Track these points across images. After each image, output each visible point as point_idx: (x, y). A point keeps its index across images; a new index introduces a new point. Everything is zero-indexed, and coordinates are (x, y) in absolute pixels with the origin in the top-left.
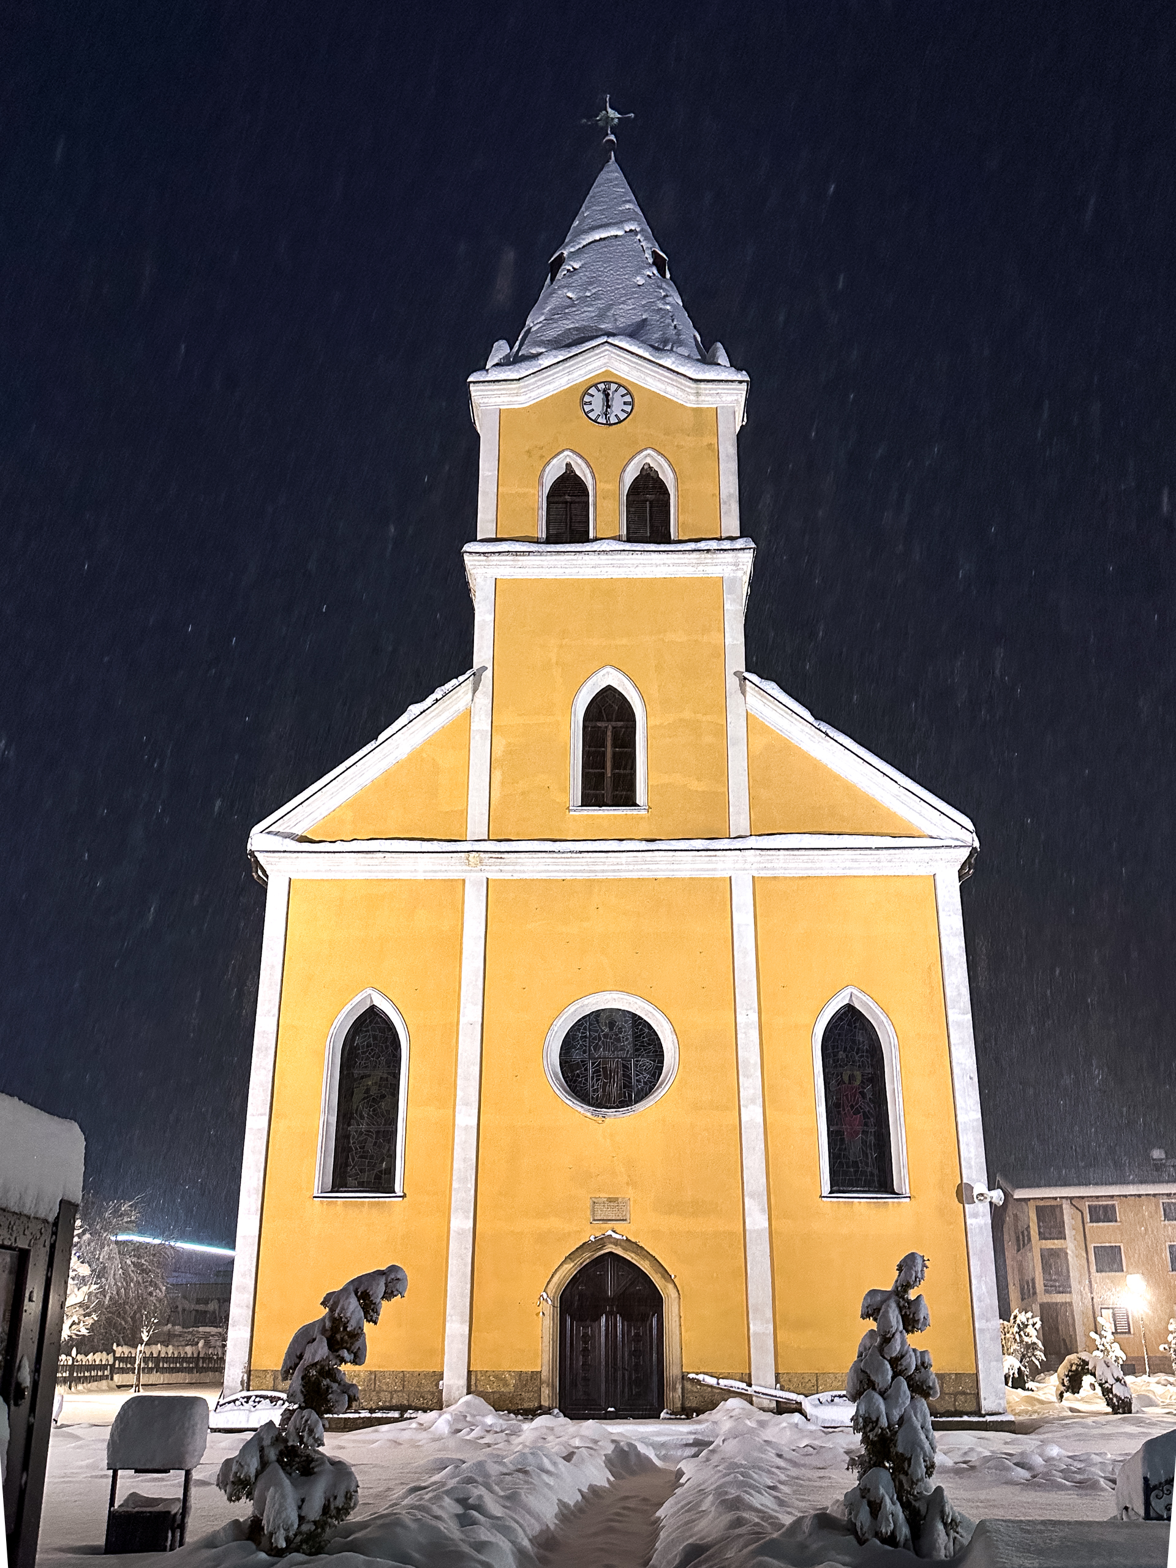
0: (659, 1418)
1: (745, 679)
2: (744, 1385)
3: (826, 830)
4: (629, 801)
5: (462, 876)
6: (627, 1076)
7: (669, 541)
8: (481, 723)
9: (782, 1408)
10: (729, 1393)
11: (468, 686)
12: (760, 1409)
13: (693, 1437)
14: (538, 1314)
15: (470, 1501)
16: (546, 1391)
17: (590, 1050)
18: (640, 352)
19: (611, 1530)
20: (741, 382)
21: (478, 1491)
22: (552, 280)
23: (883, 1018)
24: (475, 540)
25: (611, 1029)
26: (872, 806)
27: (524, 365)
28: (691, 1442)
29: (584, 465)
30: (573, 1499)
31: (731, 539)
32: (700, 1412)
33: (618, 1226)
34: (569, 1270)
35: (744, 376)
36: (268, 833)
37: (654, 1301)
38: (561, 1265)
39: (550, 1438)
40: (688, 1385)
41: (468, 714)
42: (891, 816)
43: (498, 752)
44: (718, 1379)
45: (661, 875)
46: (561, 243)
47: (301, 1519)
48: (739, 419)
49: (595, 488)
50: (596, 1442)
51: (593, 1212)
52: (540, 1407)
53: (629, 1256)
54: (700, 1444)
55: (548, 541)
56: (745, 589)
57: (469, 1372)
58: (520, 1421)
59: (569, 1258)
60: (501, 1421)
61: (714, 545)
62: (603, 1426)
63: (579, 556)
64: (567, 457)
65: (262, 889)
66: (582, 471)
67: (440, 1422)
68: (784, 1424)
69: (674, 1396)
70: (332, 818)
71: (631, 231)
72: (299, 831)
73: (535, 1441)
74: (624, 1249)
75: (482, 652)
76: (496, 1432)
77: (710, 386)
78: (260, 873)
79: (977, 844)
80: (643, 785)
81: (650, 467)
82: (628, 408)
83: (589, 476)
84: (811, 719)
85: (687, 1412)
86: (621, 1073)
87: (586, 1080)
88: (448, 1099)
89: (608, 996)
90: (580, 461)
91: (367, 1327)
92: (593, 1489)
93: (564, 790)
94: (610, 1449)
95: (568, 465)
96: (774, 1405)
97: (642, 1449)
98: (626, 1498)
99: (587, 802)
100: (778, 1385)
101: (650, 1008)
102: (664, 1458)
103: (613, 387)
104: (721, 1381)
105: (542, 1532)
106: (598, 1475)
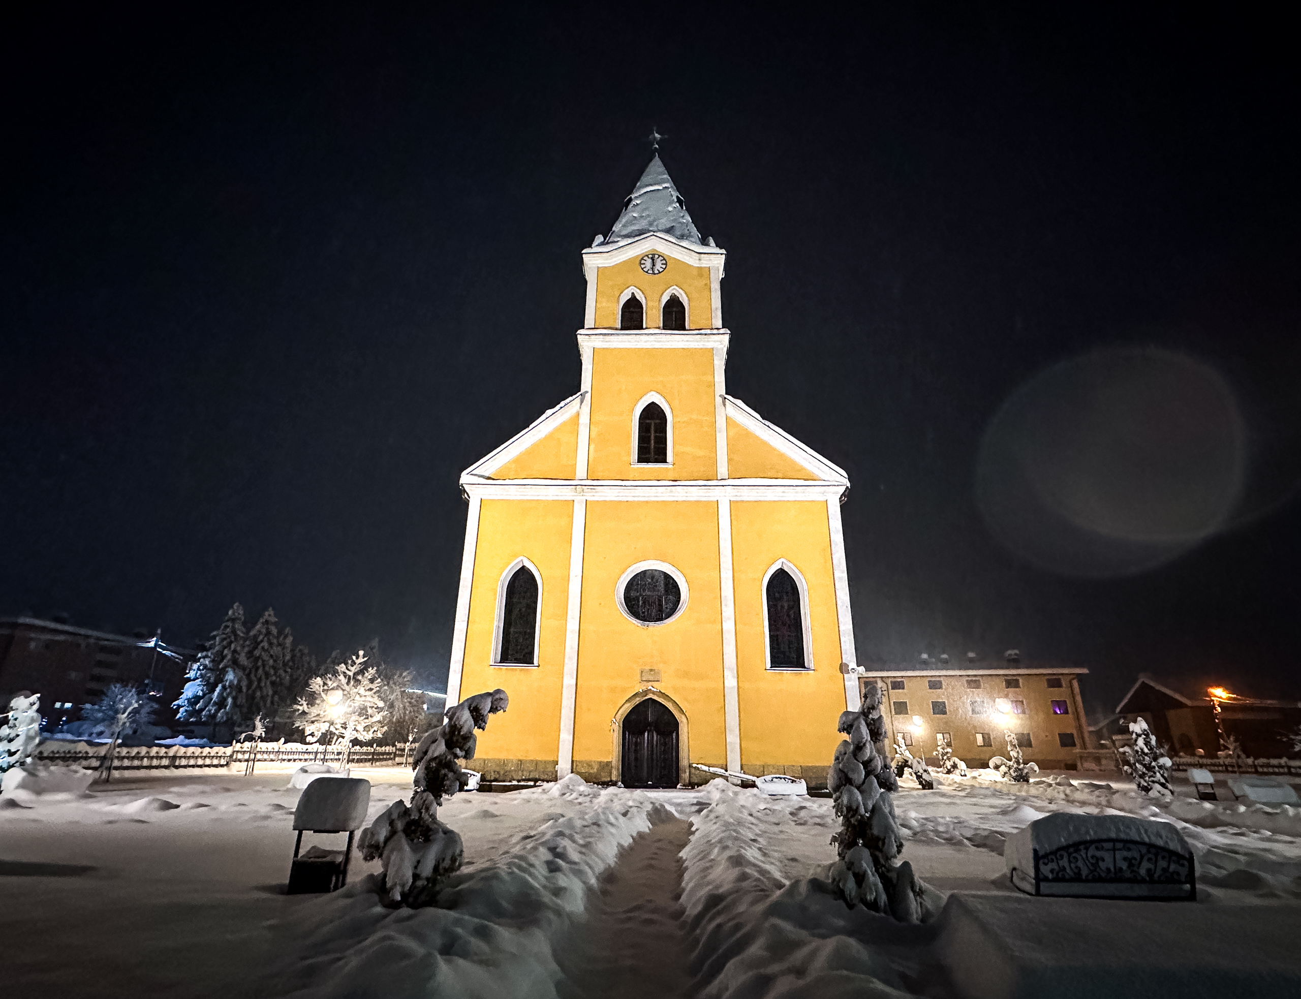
0: (676, 788)
1: (725, 398)
2: (723, 771)
3: (769, 476)
4: (664, 461)
5: (572, 498)
6: (660, 605)
7: (684, 329)
8: (584, 419)
9: (745, 785)
10: (715, 776)
11: (578, 400)
12: (734, 784)
13: (696, 800)
14: (610, 731)
15: (558, 850)
16: (614, 773)
17: (640, 591)
18: (670, 239)
19: (651, 867)
20: (722, 254)
21: (565, 843)
22: (626, 210)
23: (800, 575)
24: (584, 328)
25: (652, 580)
26: (793, 464)
27: (611, 245)
28: (695, 802)
29: (641, 293)
30: (627, 841)
31: (718, 329)
32: (699, 785)
33: (655, 684)
34: (628, 707)
35: (723, 251)
36: (471, 474)
37: (675, 725)
38: (624, 704)
39: (615, 800)
40: (693, 771)
41: (578, 414)
42: (802, 469)
43: (593, 435)
44: (709, 767)
45: (680, 499)
46: (631, 192)
47: (416, 877)
48: (721, 275)
49: (647, 304)
50: (641, 803)
51: (641, 676)
52: (611, 781)
53: (660, 700)
54: (701, 806)
55: (622, 329)
56: (725, 356)
57: (573, 761)
58: (599, 788)
59: (628, 701)
60: (589, 789)
61: (709, 331)
62: (645, 793)
63: (638, 336)
64: (632, 289)
65: (466, 504)
66: (640, 296)
67: (554, 789)
68: (748, 794)
69: (685, 776)
70: (506, 467)
71: (666, 187)
72: (487, 474)
73: (606, 803)
74: (658, 696)
75: (586, 385)
76: (585, 796)
77: (706, 255)
78: (466, 495)
79: (849, 485)
80: (670, 451)
81: (675, 295)
82: (664, 266)
83: (644, 299)
84: (760, 419)
85: (692, 785)
86: (657, 603)
87: (638, 607)
88: (563, 615)
89: (650, 562)
90: (638, 291)
91: (476, 731)
92: (641, 835)
93: (629, 454)
94: (649, 807)
95: (633, 294)
96: (740, 782)
97: (668, 807)
98: (660, 840)
99: (641, 460)
100: (742, 771)
101: (673, 569)
102: (681, 812)
103: (657, 256)
104: (710, 768)
105: (606, 870)
106: (642, 824)
